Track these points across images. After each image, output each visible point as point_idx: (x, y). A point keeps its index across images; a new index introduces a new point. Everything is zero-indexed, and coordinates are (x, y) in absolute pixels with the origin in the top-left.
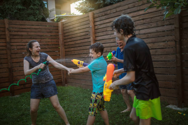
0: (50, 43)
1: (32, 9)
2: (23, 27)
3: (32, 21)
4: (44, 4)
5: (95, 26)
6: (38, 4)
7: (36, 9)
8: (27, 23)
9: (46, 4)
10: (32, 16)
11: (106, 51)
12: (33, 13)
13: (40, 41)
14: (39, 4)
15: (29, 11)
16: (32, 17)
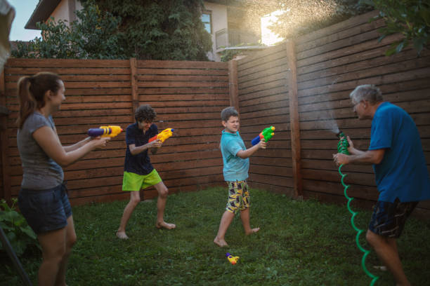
0: (211, 103)
1: (178, 37)
2: (161, 72)
3: (178, 60)
4: (202, 25)
5: (297, 68)
6: (191, 26)
7: (187, 35)
8: (169, 63)
9: (207, 23)
10: (179, 49)
11: (318, 118)
12: (182, 44)
13: (193, 97)
14: (193, 24)
15: (174, 40)
16: (178, 52)
